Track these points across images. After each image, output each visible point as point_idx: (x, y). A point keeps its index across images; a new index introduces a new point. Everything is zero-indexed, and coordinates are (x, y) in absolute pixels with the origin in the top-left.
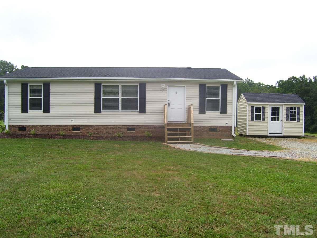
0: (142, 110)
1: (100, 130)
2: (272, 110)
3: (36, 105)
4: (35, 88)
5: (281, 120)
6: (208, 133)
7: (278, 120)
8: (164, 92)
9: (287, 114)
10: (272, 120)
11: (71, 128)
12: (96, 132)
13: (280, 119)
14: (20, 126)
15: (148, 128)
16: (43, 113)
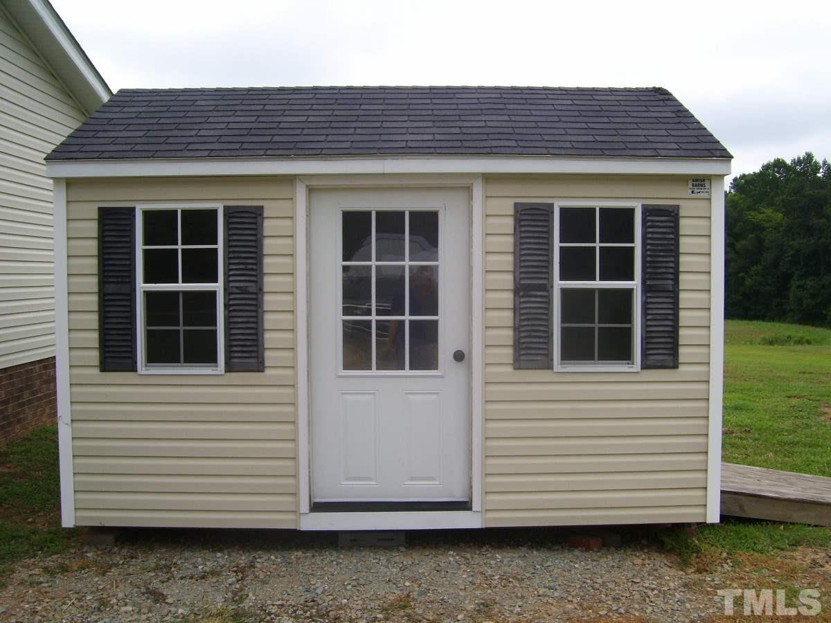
5: (459, 356)
13: (447, 342)
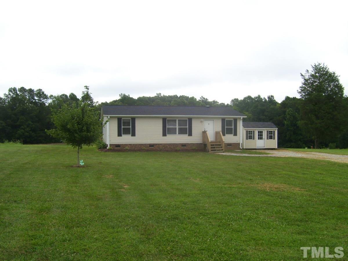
0: (190, 134)
1: (166, 146)
2: (259, 133)
3: (127, 132)
4: (125, 121)
6: (227, 147)
7: (262, 139)
8: (203, 123)
9: (267, 135)
10: (259, 139)
11: (149, 146)
12: (164, 148)
13: (263, 138)
14: (117, 145)
15: (193, 144)
16: (132, 136)
